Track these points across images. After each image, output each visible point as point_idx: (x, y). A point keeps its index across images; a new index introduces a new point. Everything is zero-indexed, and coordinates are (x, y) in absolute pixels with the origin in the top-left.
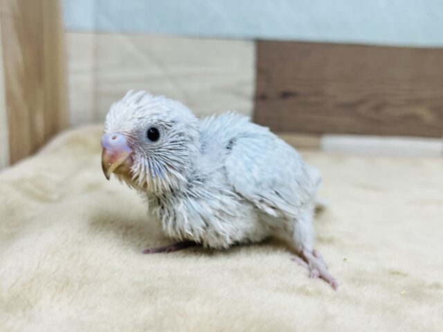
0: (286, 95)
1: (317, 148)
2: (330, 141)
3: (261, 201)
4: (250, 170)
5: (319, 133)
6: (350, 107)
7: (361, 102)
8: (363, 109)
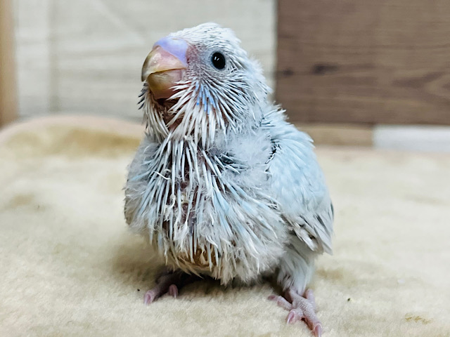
0: (320, 69)
1: (368, 144)
2: (385, 135)
3: (302, 226)
4: (297, 182)
5: (371, 123)
6: (414, 84)
7: (430, 77)
8: (433, 87)
